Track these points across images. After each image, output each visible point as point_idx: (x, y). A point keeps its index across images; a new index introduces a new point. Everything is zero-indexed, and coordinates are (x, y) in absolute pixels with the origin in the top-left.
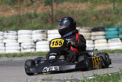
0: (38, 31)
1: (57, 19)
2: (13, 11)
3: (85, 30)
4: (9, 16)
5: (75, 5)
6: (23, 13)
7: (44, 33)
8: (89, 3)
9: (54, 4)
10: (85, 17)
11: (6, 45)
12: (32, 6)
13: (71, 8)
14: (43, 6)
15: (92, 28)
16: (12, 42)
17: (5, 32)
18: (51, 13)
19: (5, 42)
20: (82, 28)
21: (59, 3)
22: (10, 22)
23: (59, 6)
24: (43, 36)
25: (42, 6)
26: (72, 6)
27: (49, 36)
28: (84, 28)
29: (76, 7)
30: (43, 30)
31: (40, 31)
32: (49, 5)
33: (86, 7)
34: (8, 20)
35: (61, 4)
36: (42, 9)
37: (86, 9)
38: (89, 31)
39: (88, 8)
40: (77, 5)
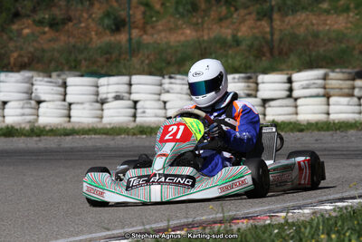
0: (237, 76)
1: (282, 50)
2: (188, 32)
3: (340, 76)
4: (179, 42)
5: (323, 18)
6: (209, 34)
7: (251, 80)
8: (351, 14)
9: (276, 16)
10: (343, 46)
11: (168, 105)
12: (229, 20)
13: (313, 25)
14: (252, 21)
15: (356, 70)
16: (181, 99)
17: (166, 77)
18: (269, 37)
19: (165, 100)
20: (333, 71)
21: (287, 15)
22: (179, 55)
23: (287, 20)
24: (248, 86)
25: (250, 21)
26: (314, 22)
27: (261, 86)
28: (338, 70)
29: (325, 24)
30: (248, 75)
31: (242, 75)
32: (265, 18)
33: (346, 23)
34: (176, 51)
35: (290, 17)
36: (251, 28)
37: (347, 28)
38: (351, 77)
39: (349, 25)
40: (326, 20)
